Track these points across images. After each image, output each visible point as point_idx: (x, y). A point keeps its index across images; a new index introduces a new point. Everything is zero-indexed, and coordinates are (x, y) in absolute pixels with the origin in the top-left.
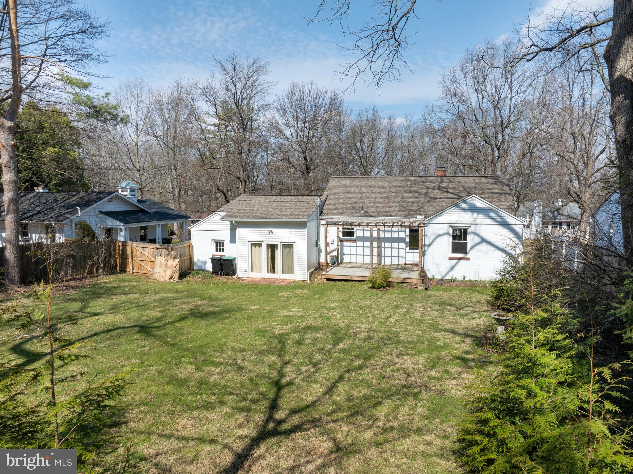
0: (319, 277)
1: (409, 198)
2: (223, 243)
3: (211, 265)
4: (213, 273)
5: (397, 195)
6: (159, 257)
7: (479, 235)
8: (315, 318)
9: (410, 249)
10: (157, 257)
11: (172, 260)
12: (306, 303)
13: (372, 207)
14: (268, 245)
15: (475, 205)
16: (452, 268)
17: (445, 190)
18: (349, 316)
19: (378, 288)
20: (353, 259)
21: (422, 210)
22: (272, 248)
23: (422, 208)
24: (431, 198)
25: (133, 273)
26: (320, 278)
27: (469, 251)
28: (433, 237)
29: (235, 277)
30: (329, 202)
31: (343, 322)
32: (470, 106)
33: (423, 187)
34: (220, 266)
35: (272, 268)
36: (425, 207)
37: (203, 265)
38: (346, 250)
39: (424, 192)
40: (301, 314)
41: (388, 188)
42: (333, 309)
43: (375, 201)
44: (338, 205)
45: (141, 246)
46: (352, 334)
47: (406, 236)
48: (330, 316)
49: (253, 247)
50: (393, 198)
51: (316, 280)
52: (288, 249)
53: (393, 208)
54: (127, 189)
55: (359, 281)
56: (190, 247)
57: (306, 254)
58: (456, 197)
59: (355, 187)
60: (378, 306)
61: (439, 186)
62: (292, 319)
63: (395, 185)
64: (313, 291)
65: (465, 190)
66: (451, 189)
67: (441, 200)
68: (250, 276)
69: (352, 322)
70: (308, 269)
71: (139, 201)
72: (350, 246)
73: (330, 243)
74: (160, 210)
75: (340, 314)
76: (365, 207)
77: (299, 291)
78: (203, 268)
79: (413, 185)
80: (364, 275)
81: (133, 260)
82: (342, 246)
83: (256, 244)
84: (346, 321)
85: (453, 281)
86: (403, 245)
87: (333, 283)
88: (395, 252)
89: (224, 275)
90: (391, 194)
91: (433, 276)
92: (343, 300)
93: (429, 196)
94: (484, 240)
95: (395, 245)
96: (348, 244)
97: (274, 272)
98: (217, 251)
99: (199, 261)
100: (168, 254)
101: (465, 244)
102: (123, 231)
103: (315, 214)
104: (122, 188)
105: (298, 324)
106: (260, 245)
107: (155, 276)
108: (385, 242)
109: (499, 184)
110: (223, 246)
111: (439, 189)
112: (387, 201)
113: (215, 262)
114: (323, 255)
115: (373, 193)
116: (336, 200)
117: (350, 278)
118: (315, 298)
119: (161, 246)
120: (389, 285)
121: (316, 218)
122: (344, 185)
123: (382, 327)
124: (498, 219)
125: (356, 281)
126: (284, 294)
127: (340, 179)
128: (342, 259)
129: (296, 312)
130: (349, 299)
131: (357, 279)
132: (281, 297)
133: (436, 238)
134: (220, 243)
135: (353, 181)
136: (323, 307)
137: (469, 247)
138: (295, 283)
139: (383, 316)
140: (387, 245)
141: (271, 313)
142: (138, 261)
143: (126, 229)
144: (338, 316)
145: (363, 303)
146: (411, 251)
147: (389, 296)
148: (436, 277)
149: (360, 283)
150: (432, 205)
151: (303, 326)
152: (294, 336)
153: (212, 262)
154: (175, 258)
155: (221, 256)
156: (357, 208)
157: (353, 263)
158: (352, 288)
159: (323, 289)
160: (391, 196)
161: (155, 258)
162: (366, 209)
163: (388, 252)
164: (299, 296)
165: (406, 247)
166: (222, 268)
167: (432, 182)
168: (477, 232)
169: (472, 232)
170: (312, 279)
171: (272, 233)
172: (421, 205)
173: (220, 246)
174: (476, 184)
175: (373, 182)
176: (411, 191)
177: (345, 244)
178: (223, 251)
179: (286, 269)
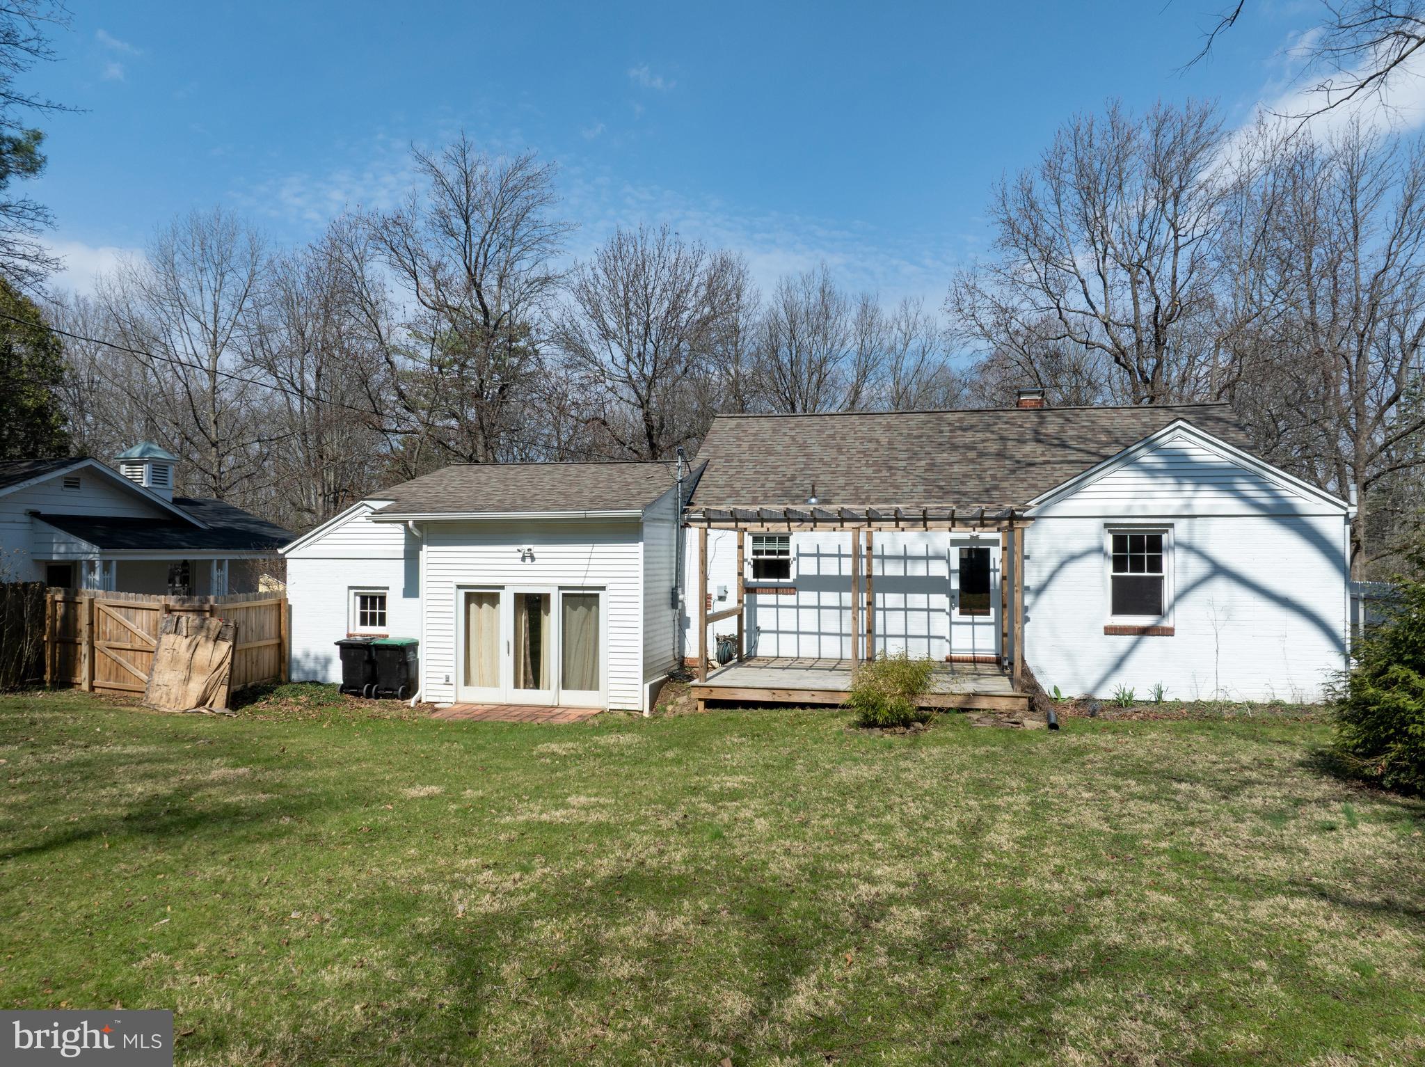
0: (682, 700)
1: (951, 464)
2: (383, 599)
3: (340, 662)
4: (344, 689)
5: (914, 456)
6: (172, 637)
7: (1202, 555)
8: (659, 833)
9: (961, 613)
10: (165, 638)
11: (210, 645)
12: (629, 776)
13: (843, 488)
14: (518, 597)
15: (1186, 455)
16: (1118, 665)
17: (1056, 442)
18: (805, 824)
19: (886, 725)
20: (788, 648)
21: (995, 494)
22: (532, 605)
23: (996, 488)
24: (1018, 462)
25: (92, 688)
26: (684, 702)
27: (1172, 607)
28: (1052, 563)
29: (412, 702)
30: (711, 477)
31: (787, 852)
32: (1072, 269)
33: (988, 435)
34: (368, 668)
35: (531, 673)
36: (1005, 484)
37: (319, 668)
38: (765, 619)
39: (993, 447)
40: (603, 817)
41: (884, 441)
42: (734, 795)
43: (848, 473)
44: (738, 485)
45: (121, 602)
46: (848, 919)
47: (951, 572)
48: (728, 827)
49: (473, 606)
50: (902, 464)
51: (670, 708)
52: (581, 610)
53: (906, 489)
54: (141, 463)
55: (814, 706)
56: (281, 609)
57: (640, 624)
58: (1095, 459)
59: (786, 438)
60: (909, 784)
61: (1037, 432)
62: (561, 837)
63: (905, 432)
64: (660, 738)
65: (1117, 441)
66: (1071, 438)
67: (1048, 467)
68: (461, 699)
69: (825, 850)
70: (646, 677)
71: (176, 501)
72: (777, 606)
73: (715, 597)
74: (237, 526)
75: (764, 815)
76: (819, 489)
77: (610, 739)
78: (319, 679)
79: (959, 433)
80: (830, 687)
81: (92, 648)
82: (753, 607)
83: (481, 597)
84: (798, 846)
85: (1123, 704)
86: (940, 600)
87: (726, 713)
88: (917, 623)
89: (377, 697)
90: (895, 454)
91: (1056, 690)
92: (767, 766)
93: (1011, 458)
94: (1218, 570)
95: (918, 600)
96: (769, 599)
97: (537, 685)
98: (363, 622)
99: (307, 655)
100: (200, 628)
101: (1157, 584)
102: (98, 571)
103: (668, 503)
104: (131, 463)
105: (580, 864)
106: (493, 599)
107: (154, 696)
108: (884, 591)
109: (1210, 423)
110: (383, 605)
111: (1039, 441)
112: (885, 473)
113: (353, 653)
114: (692, 635)
115: (840, 451)
116: (732, 472)
117: (783, 698)
118: (663, 762)
119: (184, 601)
120: (924, 716)
121: (671, 517)
122: (755, 435)
123: (973, 878)
124: (1265, 500)
125: (803, 706)
126: (554, 747)
127: (743, 421)
128: (753, 645)
129: (584, 808)
130: (792, 759)
131: (806, 698)
132: (542, 755)
133: (1062, 565)
134: (373, 598)
135: (780, 425)
136: (695, 790)
137: (1168, 593)
138: (600, 718)
139: (950, 824)
140: (893, 599)
141: (473, 815)
142: (110, 652)
143: (106, 566)
144: (761, 825)
145: (847, 774)
146: (968, 618)
147: (935, 751)
148: (1065, 695)
149: (816, 712)
150: (1023, 480)
151: (603, 873)
152: (547, 930)
153: (343, 656)
154: (218, 638)
155: (373, 637)
156: (796, 491)
157: (786, 659)
158: (793, 726)
159: (694, 732)
160: (896, 459)
161: (159, 640)
162: (825, 493)
163: (895, 623)
164: (606, 754)
165: (952, 608)
166: (374, 671)
167: (1013, 424)
168: (1198, 542)
169: (1178, 544)
170: (658, 705)
171: (533, 558)
172: (989, 482)
173: (373, 607)
174: (1145, 425)
175: (838, 426)
176: (954, 447)
177: (762, 599)
178: (382, 623)
179: (574, 676)
